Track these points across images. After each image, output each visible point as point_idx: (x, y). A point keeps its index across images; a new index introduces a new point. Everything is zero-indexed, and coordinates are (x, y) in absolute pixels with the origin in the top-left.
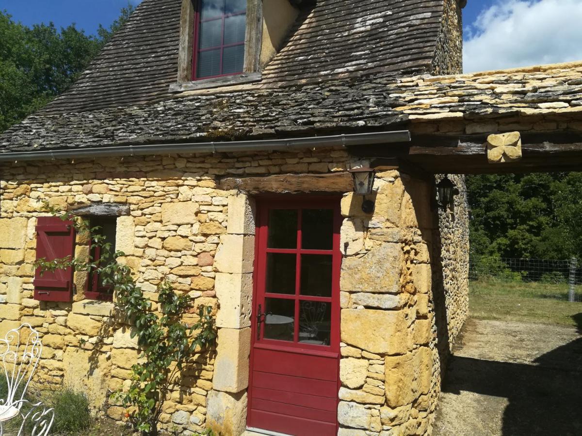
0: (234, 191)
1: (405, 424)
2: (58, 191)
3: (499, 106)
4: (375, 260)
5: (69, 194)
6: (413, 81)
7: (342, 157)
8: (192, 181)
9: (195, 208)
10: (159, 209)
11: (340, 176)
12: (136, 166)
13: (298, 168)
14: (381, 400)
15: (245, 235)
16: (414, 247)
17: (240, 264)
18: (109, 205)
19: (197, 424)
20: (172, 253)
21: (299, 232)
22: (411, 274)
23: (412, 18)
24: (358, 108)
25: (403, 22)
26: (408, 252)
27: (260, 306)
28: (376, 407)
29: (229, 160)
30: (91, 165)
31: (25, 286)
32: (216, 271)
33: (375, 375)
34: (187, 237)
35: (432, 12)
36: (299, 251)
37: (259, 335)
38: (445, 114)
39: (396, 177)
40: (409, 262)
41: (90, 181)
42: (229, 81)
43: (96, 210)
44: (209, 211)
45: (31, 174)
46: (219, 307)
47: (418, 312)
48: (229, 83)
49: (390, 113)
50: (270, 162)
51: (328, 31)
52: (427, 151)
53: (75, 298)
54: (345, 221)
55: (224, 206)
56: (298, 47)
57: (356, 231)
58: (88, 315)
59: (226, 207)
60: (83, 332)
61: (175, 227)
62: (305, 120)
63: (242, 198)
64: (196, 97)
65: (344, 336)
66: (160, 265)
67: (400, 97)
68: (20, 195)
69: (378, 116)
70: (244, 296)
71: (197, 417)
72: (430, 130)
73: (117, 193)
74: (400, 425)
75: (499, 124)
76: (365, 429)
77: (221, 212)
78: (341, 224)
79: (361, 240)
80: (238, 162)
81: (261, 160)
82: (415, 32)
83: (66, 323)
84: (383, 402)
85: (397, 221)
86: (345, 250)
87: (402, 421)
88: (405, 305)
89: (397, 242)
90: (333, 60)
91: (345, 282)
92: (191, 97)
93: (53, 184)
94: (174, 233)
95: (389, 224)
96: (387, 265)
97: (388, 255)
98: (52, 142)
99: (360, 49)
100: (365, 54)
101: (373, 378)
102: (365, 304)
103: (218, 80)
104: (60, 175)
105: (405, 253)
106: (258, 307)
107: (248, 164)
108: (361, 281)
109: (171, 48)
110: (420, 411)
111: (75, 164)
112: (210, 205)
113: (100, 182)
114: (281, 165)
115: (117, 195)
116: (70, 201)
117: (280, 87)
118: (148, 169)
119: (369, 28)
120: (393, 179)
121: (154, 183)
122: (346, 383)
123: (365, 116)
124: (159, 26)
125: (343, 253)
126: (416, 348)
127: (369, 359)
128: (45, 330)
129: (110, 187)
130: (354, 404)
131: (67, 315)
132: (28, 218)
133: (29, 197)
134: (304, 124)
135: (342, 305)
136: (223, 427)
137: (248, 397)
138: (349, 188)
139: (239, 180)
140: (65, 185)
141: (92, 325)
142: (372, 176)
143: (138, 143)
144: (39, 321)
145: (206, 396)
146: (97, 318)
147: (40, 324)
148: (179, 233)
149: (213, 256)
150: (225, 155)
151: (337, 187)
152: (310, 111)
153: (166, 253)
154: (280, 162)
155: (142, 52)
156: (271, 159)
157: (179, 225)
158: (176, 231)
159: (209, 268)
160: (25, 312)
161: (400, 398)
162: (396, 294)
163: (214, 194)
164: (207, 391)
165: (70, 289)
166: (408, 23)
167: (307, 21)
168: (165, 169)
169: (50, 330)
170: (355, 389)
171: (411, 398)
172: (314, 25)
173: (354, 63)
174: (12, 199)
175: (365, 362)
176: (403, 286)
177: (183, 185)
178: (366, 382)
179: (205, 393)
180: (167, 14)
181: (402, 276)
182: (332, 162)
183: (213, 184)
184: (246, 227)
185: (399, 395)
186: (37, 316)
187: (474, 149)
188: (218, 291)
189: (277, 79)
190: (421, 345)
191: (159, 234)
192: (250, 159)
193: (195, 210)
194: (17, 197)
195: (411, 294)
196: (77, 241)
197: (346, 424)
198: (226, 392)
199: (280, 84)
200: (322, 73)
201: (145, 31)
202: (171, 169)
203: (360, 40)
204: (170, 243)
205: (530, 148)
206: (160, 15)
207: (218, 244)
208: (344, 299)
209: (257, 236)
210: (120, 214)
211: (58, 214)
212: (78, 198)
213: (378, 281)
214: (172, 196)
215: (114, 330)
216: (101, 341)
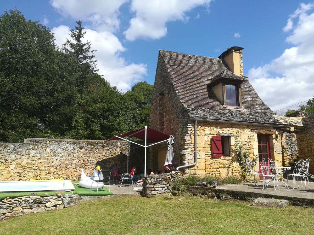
0: (255, 133)
2: (213, 130)
5: (217, 130)
8: (246, 130)
10: (240, 135)
12: (234, 126)
13: (266, 129)
17: (257, 147)
18: (228, 134)
20: (244, 145)
21: (261, 141)
24: (273, 120)
29: (253, 127)
31: (206, 154)
34: (246, 142)
36: (262, 145)
38: (287, 124)
43: (225, 135)
45: (205, 124)
46: (254, 156)
50: (260, 128)
52: (283, 129)
57: (276, 141)
58: (226, 159)
60: (225, 164)
61: (244, 140)
63: (256, 135)
65: (275, 159)
68: (202, 130)
75: (292, 126)
77: (253, 137)
80: (255, 127)
83: (220, 162)
86: (275, 144)
91: (275, 150)
93: (212, 128)
95: (279, 140)
96: (280, 147)
97: (280, 145)
102: (278, 153)
107: (257, 128)
108: (277, 149)
111: (218, 123)
112: (251, 135)
113: (225, 128)
115: (230, 132)
116: (218, 132)
121: (239, 130)
127: (279, 162)
128: (213, 164)
129: (228, 130)
131: (219, 160)
132: (205, 136)
133: (204, 130)
139: (256, 131)
140: (215, 128)
146: (228, 160)
149: (252, 146)
150: (253, 125)
153: (242, 145)
154: (263, 128)
159: (252, 148)
162: (281, 151)
163: (251, 133)
169: (215, 164)
174: (199, 131)
182: (271, 129)
183: (250, 131)
186: (210, 161)
187: (288, 129)
188: (254, 152)
191: (241, 141)
193: (248, 136)
204: (243, 143)
205: (295, 130)
207: (253, 143)
208: (275, 152)
210: (231, 136)
211: (214, 135)
212: (220, 132)
213: (279, 149)
214: (243, 133)
215: (232, 162)
216: (229, 165)
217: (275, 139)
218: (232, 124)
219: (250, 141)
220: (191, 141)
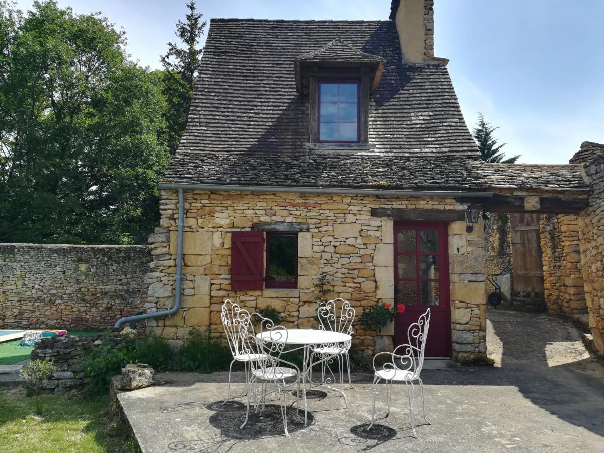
0: (386, 218)
2: (242, 214)
3: (531, 184)
4: (473, 257)
5: (254, 216)
7: (452, 202)
8: (355, 211)
9: (360, 228)
10: (332, 228)
11: (452, 212)
12: (313, 200)
15: (390, 244)
17: (392, 261)
18: (291, 223)
20: (343, 256)
23: (448, 120)
24: (458, 177)
25: (445, 122)
28: (476, 331)
29: (381, 200)
30: (273, 197)
31: (213, 282)
32: (376, 266)
34: (353, 245)
38: (508, 186)
41: (273, 208)
43: (280, 227)
44: (368, 230)
45: (215, 200)
46: (377, 287)
49: (479, 182)
50: (408, 202)
51: (393, 118)
54: (456, 236)
55: (378, 227)
56: (379, 126)
57: (463, 242)
59: (380, 228)
61: (344, 240)
63: (391, 223)
65: (458, 297)
66: (334, 263)
68: (204, 215)
71: (369, 353)
76: (471, 344)
77: (377, 230)
79: (465, 247)
80: (387, 201)
81: (402, 201)
82: (457, 131)
83: (256, 305)
84: (479, 329)
86: (458, 252)
91: (458, 269)
93: (238, 208)
95: (479, 239)
96: (480, 259)
100: (434, 141)
101: (474, 317)
102: (468, 280)
104: (245, 202)
107: (394, 203)
108: (466, 268)
109: (264, 108)
112: (369, 226)
113: (282, 208)
115: (298, 218)
116: (255, 220)
117: (394, 156)
118: (323, 202)
119: (423, 122)
121: (327, 211)
124: (238, 85)
127: (471, 308)
129: (292, 212)
131: (257, 300)
132: (213, 232)
133: (214, 217)
134: (433, 183)
135: (456, 281)
140: (249, 209)
141: (282, 305)
145: (374, 340)
146: (286, 299)
148: (347, 243)
149: (373, 257)
150: (378, 196)
151: (450, 218)
152: (430, 176)
153: (338, 255)
154: (415, 203)
157: (347, 238)
158: (345, 242)
159: (371, 264)
160: (215, 300)
162: (484, 273)
163: (371, 220)
164: (373, 337)
166: (448, 124)
168: (334, 202)
170: (463, 324)
173: (431, 146)
174: (196, 218)
175: (469, 310)
177: (350, 213)
178: (470, 320)
182: (447, 205)
183: (369, 214)
187: (518, 203)
188: (378, 277)
191: (333, 244)
192: (395, 200)
194: (201, 217)
198: (388, 336)
200: (415, 150)
202: (339, 203)
204: (341, 249)
207: (375, 249)
210: (301, 230)
211: (243, 230)
212: (263, 219)
213: (475, 268)
214: (341, 220)
215: (300, 306)
216: (289, 315)
217: (460, 235)
218: (305, 196)
219: (365, 244)
220: (169, 248)
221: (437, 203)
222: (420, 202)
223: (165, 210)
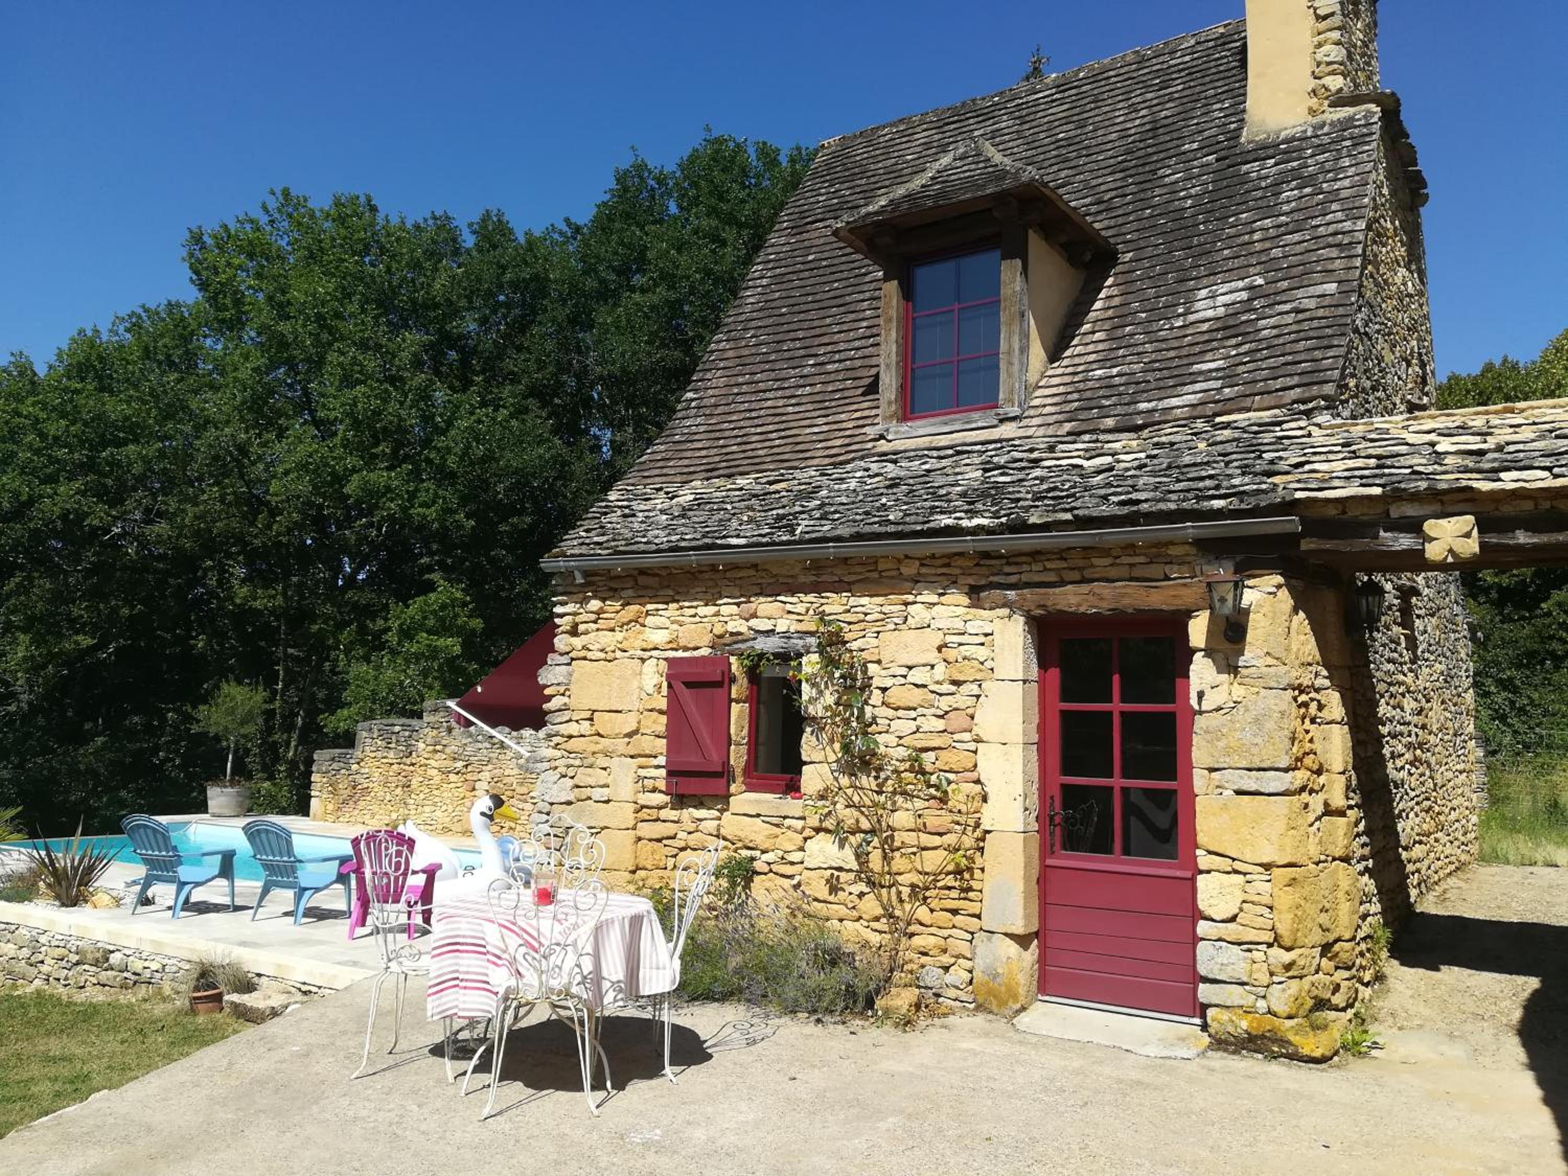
0: (1005, 611)
1: (1309, 978)
2: (694, 616)
3: (1438, 477)
4: (1249, 717)
5: (716, 619)
6: (1301, 428)
7: (1187, 555)
8: (929, 596)
9: (938, 639)
10: (875, 642)
11: (1185, 585)
12: (832, 574)
13: (1113, 573)
14: (1268, 937)
15: (1025, 681)
16: (1318, 696)
17: (1019, 728)
18: (786, 635)
19: (957, 988)
20: (901, 713)
21: (1116, 678)
22: (1311, 741)
23: (1300, 293)
24: (1211, 477)
25: (1285, 302)
26: (1305, 705)
27: (1052, 798)
28: (1259, 947)
29: (993, 562)
30: (752, 572)
31: (642, 772)
32: (978, 740)
33: (1256, 898)
34: (925, 686)
35: (1339, 282)
36: (1116, 706)
37: (1052, 846)
38: (1353, 490)
39: (1279, 587)
40: (1307, 721)
41: (752, 599)
42: (976, 421)
43: (764, 645)
44: (960, 644)
45: (646, 587)
46: (985, 799)
47: (1326, 804)
48: (974, 425)
49: (1264, 486)
51: (1144, 315)
52: (1328, 545)
53: (733, 788)
54: (1198, 656)
55: (986, 635)
56: (1091, 348)
57: (1219, 672)
58: (758, 815)
59: (990, 638)
60: (751, 845)
61: (904, 671)
62: (1123, 497)
63: (1018, 624)
64: (920, 453)
65: (1201, 838)
66: (880, 733)
67: (1281, 458)
68: (628, 624)
69: (1244, 492)
70: (1027, 782)
71: (958, 975)
72: (1332, 512)
73: (800, 618)
74: (1301, 978)
75: (1442, 503)
76: (1243, 984)
77: (982, 644)
78: (1191, 662)
79: (1226, 686)
80: (1008, 564)
81: (1048, 560)
82: (1306, 326)
83: (718, 830)
84: (1271, 940)
85: (1283, 655)
86: (1200, 704)
87: (1305, 972)
88: (1303, 789)
89: (1285, 689)
90: (1160, 379)
91: (1201, 753)
92: (912, 454)
93: (687, 604)
94: (903, 681)
95: (1270, 661)
96: (1270, 725)
97: (1270, 709)
98: (687, 537)
99: (1209, 356)
100: (1217, 370)
101: (1253, 903)
102: (1236, 787)
103: (955, 420)
104: (699, 589)
105: (1299, 706)
106: (1049, 801)
107: (1025, 568)
108: (1227, 753)
109: (842, 346)
110: (1337, 968)
111: (725, 571)
112: (963, 634)
113: (770, 599)
114: (1084, 568)
115: (801, 621)
116: (718, 630)
117: (1069, 434)
118: (853, 578)
119: (1221, 311)
120: (1274, 589)
121: (865, 600)
122: (1209, 912)
123: (1223, 491)
124: (810, 299)
125: (1196, 707)
126: (1326, 861)
127: (1245, 874)
128: (682, 844)
129: (789, 607)
130: (1224, 944)
131: (719, 819)
132: (643, 660)
133: (644, 626)
134: (1122, 503)
135: (1196, 791)
136: (1003, 989)
137: (1039, 947)
138: (1202, 604)
139: (1011, 594)
140: (706, 605)
141: (766, 833)
142: (1238, 587)
143: (838, 539)
144: (670, 829)
145: (971, 942)
146: (774, 820)
147: (671, 833)
148: (910, 679)
149: (972, 717)
150: (985, 556)
151: (1180, 602)
152: (1130, 482)
153: (891, 713)
154: (1081, 563)
155: (787, 355)
156: (1065, 559)
157: (910, 668)
158: (905, 677)
159: (966, 736)
160: (644, 814)
161: (1299, 934)
162: (1286, 770)
163: (969, 617)
164: (972, 933)
165: (725, 773)
166: (1294, 305)
167: (1102, 295)
168: (881, 577)
169: (691, 844)
170: (1223, 921)
171: (1317, 937)
172: (1116, 301)
173: (1198, 387)
174: (613, 630)
175: (1239, 879)
176: (1298, 759)
177: (915, 603)
178: (1241, 910)
179: (969, 937)
180: (821, 272)
181: (1296, 742)
182: (1171, 563)
183: (965, 600)
184: (1026, 668)
185: (1298, 930)
186: (664, 821)
187: (1405, 542)
188: (983, 771)
189: (1060, 417)
190: (1334, 859)
191: (877, 682)
192: (1029, 559)
193: (938, 642)
194: (622, 627)
195: (1313, 772)
196: (734, 696)
197: (1211, 976)
198: (1006, 934)
199: (1068, 427)
200: (1143, 406)
201: (784, 310)
202: (892, 577)
203: (1206, 337)
204: (896, 696)
205: (1493, 539)
206: (807, 274)
207: (978, 697)
208: (1200, 780)
209: (1042, 682)
210: (807, 650)
211: (696, 654)
212: (732, 626)
213: (1255, 750)
214: (896, 620)
215: (806, 839)
216: (783, 858)
217: (1209, 652)
218: (818, 566)
219: (953, 682)
220: (569, 697)
221: (1142, 559)
222: (1096, 561)
223: (561, 616)
